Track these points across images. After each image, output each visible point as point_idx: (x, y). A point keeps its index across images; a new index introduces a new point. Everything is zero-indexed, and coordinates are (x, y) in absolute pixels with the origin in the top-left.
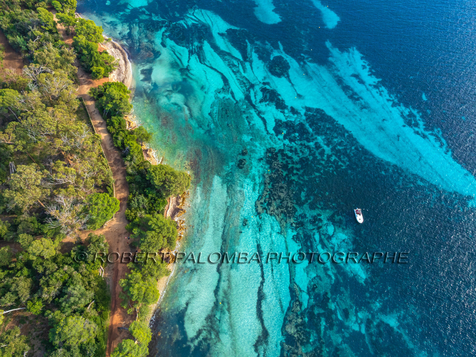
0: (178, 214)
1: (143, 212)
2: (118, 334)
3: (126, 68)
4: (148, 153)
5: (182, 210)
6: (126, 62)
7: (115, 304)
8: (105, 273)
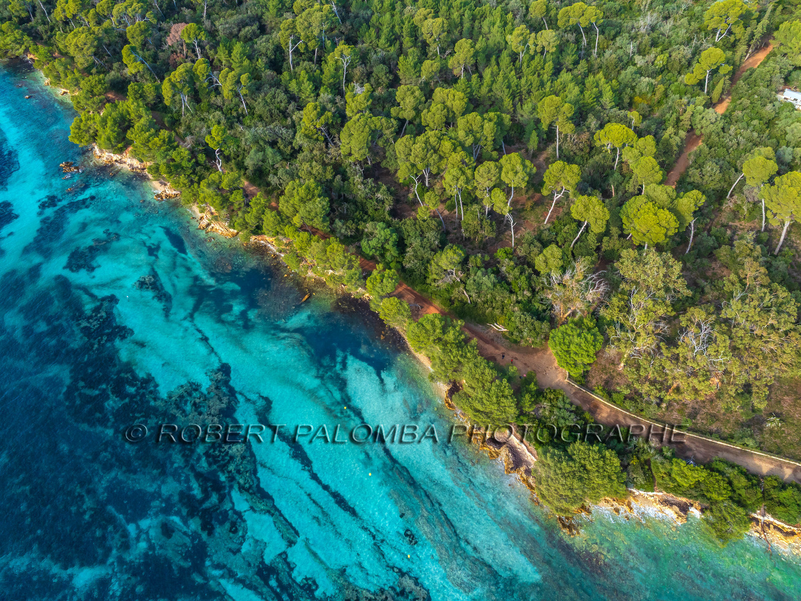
2: (418, 305)
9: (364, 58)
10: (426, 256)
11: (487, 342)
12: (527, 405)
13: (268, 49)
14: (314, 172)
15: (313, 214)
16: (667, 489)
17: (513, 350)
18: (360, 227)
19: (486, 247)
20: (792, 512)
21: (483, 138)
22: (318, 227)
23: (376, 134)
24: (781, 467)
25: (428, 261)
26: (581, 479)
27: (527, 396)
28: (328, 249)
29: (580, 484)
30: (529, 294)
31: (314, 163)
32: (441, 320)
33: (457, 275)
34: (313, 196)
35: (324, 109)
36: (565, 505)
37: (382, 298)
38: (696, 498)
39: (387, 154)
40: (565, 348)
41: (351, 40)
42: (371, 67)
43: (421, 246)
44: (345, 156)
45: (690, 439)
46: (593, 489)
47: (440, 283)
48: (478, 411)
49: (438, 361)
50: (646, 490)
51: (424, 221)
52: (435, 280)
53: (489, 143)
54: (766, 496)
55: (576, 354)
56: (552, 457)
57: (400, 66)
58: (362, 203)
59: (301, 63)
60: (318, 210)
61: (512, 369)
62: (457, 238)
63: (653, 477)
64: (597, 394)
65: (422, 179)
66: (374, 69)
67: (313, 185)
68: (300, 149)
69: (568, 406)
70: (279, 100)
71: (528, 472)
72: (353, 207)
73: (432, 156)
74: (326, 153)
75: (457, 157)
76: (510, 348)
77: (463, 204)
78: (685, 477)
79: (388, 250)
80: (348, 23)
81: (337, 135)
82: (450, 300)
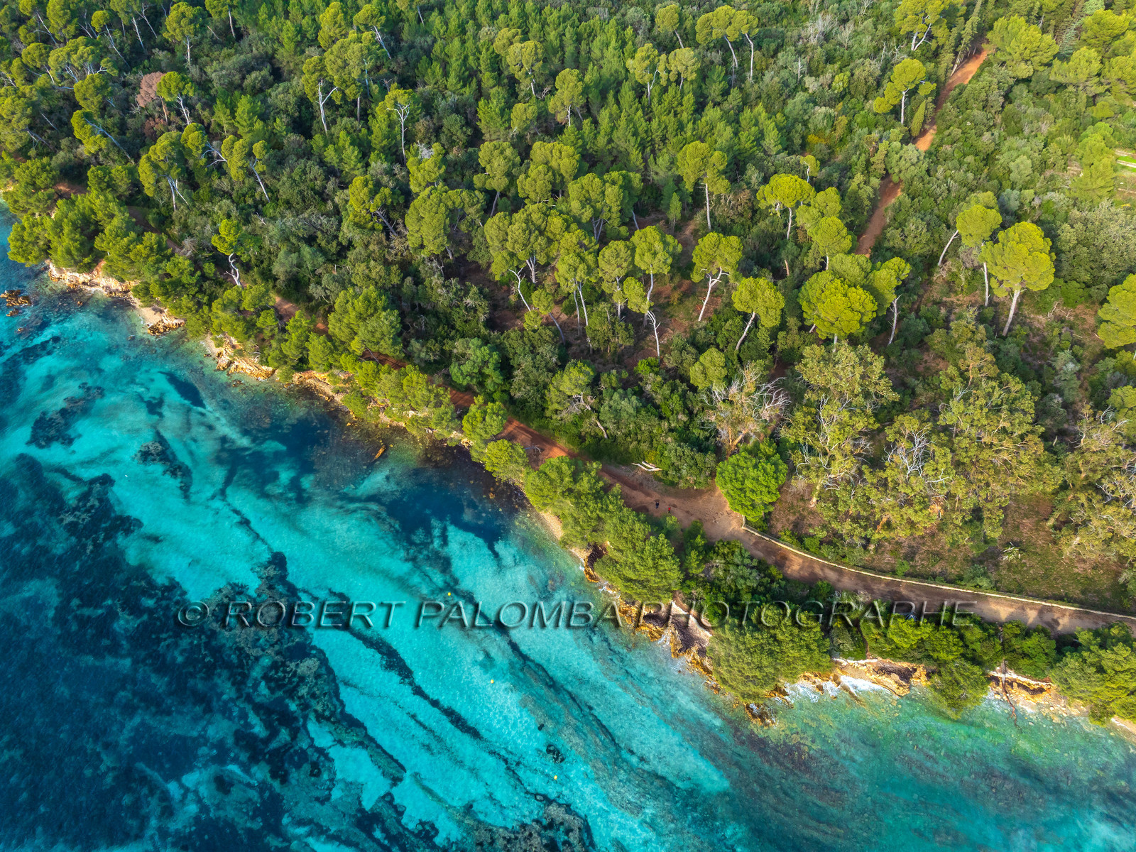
0: (678, 639)
2: (537, 447)
4: (896, 677)
5: (681, 652)
8: (643, 471)
9: (428, 107)
10: (542, 379)
11: (634, 487)
12: (694, 565)
13: (288, 103)
14: (373, 275)
15: (378, 335)
16: (882, 654)
17: (670, 495)
18: (447, 348)
19: (623, 360)
20: (1040, 664)
21: (606, 209)
22: (387, 352)
23: (455, 215)
24: (1023, 609)
25: (545, 386)
26: (771, 653)
27: (693, 554)
28: (405, 382)
29: (770, 660)
30: (684, 418)
31: (372, 263)
32: (569, 465)
33: (588, 402)
34: (376, 310)
35: (378, 185)
36: (753, 689)
37: (486, 442)
38: (920, 661)
39: (474, 242)
40: (738, 485)
41: (407, 82)
42: (440, 119)
43: (534, 366)
44: (415, 249)
45: (909, 586)
46: (788, 664)
47: (564, 414)
48: (630, 580)
49: (570, 520)
50: (857, 659)
51: (535, 331)
52: (556, 411)
53: (614, 215)
54: (1006, 648)
55: (753, 491)
56: (731, 630)
57: (481, 115)
58: (445, 313)
59: (339, 120)
60: (385, 329)
61: (671, 521)
62: (582, 351)
63: (864, 641)
64: (783, 541)
65: (526, 273)
66: (445, 122)
67: (374, 295)
68: (350, 245)
69: (747, 561)
70: (312, 176)
71: (702, 652)
72: (433, 321)
73: (536, 239)
74: (388, 247)
75: (571, 238)
76: (666, 493)
77: (587, 303)
78: (905, 635)
79: (488, 376)
80: (400, 57)
81: (400, 221)
82: (580, 436)
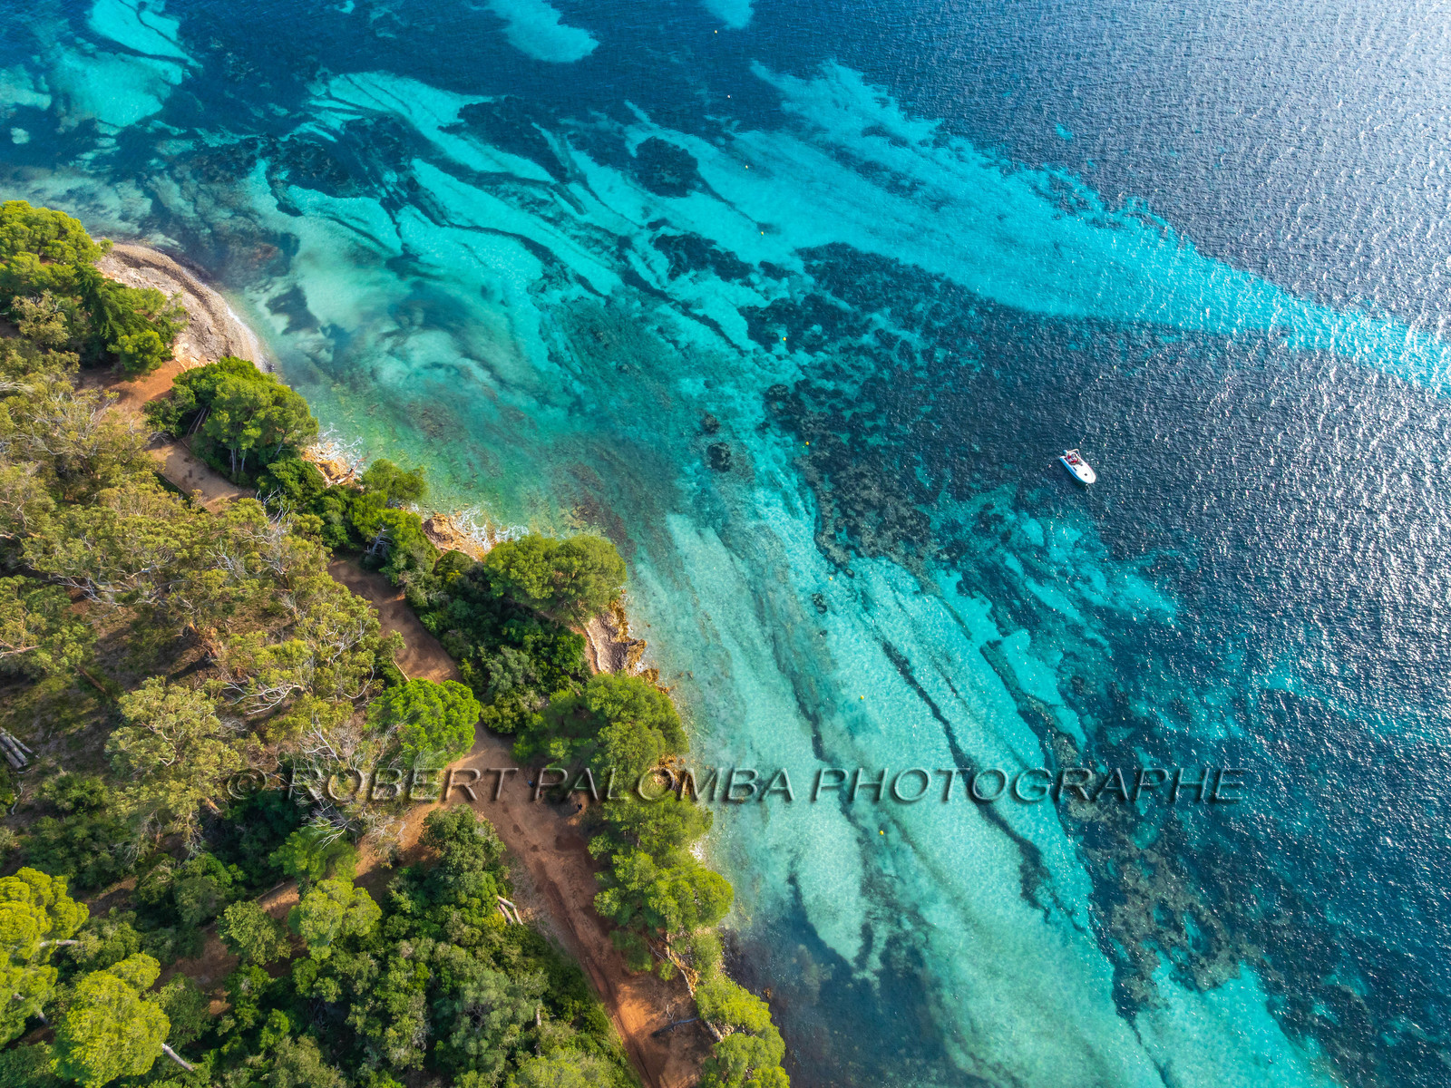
0: (628, 657)
1: (532, 693)
2: (662, 1050)
3: (213, 314)
4: (437, 529)
5: (635, 643)
6: (200, 296)
7: (605, 979)
8: (521, 910)
50: (461, 554)
63: (441, 560)
